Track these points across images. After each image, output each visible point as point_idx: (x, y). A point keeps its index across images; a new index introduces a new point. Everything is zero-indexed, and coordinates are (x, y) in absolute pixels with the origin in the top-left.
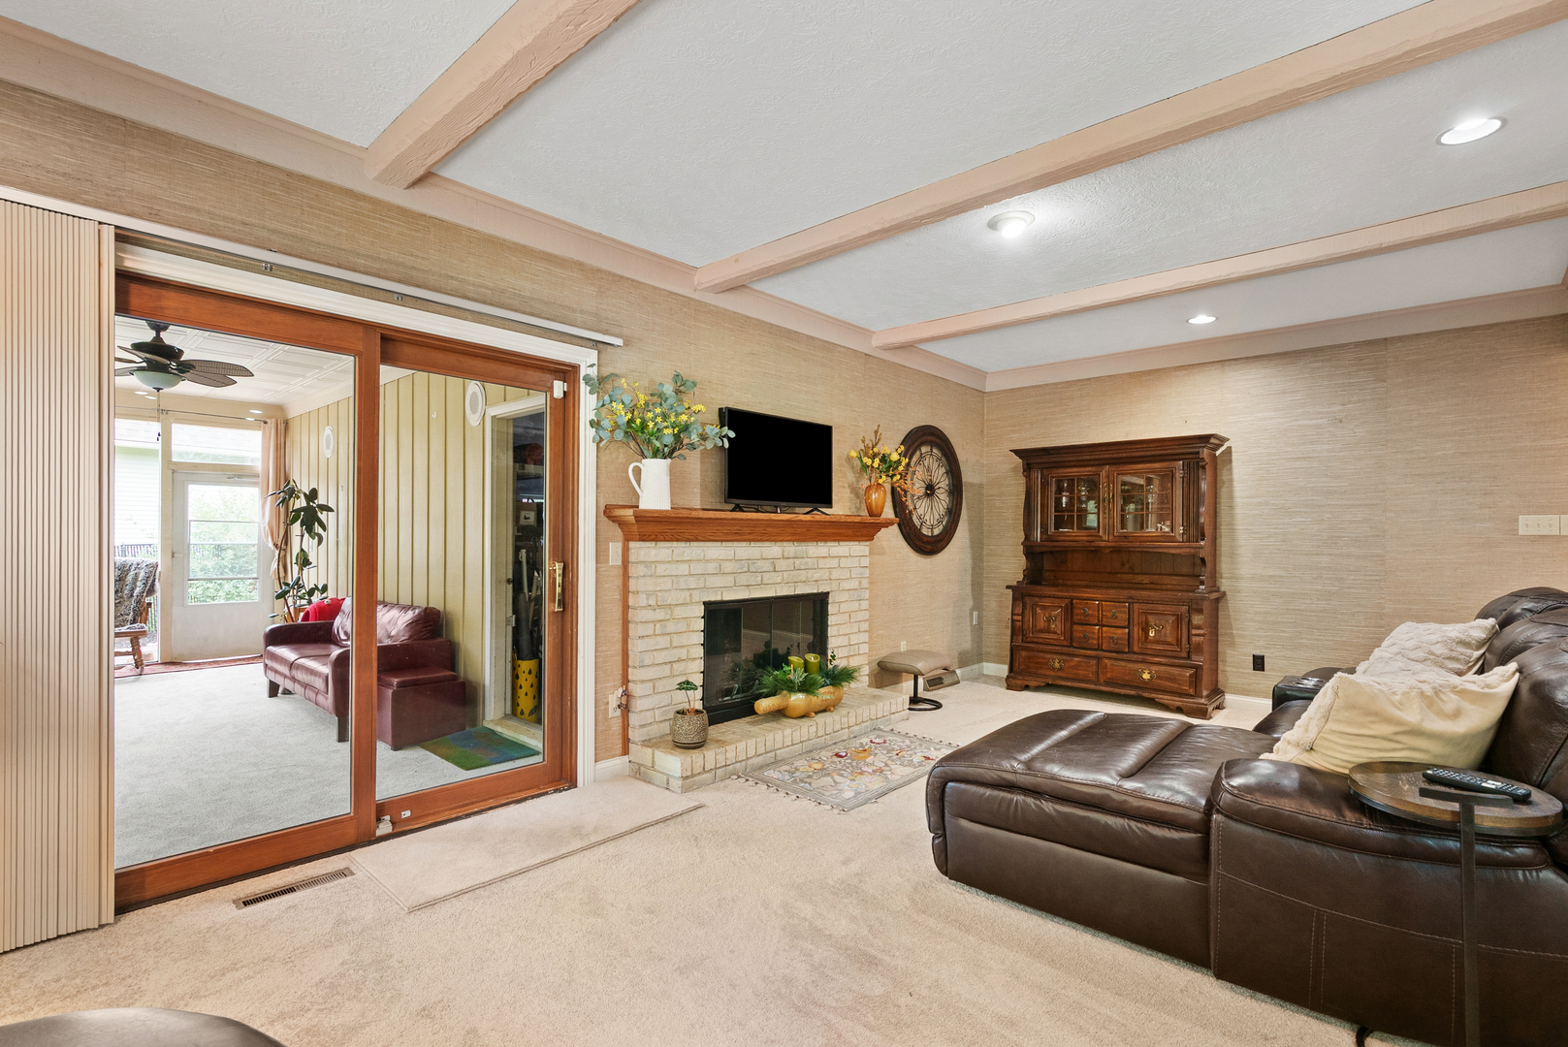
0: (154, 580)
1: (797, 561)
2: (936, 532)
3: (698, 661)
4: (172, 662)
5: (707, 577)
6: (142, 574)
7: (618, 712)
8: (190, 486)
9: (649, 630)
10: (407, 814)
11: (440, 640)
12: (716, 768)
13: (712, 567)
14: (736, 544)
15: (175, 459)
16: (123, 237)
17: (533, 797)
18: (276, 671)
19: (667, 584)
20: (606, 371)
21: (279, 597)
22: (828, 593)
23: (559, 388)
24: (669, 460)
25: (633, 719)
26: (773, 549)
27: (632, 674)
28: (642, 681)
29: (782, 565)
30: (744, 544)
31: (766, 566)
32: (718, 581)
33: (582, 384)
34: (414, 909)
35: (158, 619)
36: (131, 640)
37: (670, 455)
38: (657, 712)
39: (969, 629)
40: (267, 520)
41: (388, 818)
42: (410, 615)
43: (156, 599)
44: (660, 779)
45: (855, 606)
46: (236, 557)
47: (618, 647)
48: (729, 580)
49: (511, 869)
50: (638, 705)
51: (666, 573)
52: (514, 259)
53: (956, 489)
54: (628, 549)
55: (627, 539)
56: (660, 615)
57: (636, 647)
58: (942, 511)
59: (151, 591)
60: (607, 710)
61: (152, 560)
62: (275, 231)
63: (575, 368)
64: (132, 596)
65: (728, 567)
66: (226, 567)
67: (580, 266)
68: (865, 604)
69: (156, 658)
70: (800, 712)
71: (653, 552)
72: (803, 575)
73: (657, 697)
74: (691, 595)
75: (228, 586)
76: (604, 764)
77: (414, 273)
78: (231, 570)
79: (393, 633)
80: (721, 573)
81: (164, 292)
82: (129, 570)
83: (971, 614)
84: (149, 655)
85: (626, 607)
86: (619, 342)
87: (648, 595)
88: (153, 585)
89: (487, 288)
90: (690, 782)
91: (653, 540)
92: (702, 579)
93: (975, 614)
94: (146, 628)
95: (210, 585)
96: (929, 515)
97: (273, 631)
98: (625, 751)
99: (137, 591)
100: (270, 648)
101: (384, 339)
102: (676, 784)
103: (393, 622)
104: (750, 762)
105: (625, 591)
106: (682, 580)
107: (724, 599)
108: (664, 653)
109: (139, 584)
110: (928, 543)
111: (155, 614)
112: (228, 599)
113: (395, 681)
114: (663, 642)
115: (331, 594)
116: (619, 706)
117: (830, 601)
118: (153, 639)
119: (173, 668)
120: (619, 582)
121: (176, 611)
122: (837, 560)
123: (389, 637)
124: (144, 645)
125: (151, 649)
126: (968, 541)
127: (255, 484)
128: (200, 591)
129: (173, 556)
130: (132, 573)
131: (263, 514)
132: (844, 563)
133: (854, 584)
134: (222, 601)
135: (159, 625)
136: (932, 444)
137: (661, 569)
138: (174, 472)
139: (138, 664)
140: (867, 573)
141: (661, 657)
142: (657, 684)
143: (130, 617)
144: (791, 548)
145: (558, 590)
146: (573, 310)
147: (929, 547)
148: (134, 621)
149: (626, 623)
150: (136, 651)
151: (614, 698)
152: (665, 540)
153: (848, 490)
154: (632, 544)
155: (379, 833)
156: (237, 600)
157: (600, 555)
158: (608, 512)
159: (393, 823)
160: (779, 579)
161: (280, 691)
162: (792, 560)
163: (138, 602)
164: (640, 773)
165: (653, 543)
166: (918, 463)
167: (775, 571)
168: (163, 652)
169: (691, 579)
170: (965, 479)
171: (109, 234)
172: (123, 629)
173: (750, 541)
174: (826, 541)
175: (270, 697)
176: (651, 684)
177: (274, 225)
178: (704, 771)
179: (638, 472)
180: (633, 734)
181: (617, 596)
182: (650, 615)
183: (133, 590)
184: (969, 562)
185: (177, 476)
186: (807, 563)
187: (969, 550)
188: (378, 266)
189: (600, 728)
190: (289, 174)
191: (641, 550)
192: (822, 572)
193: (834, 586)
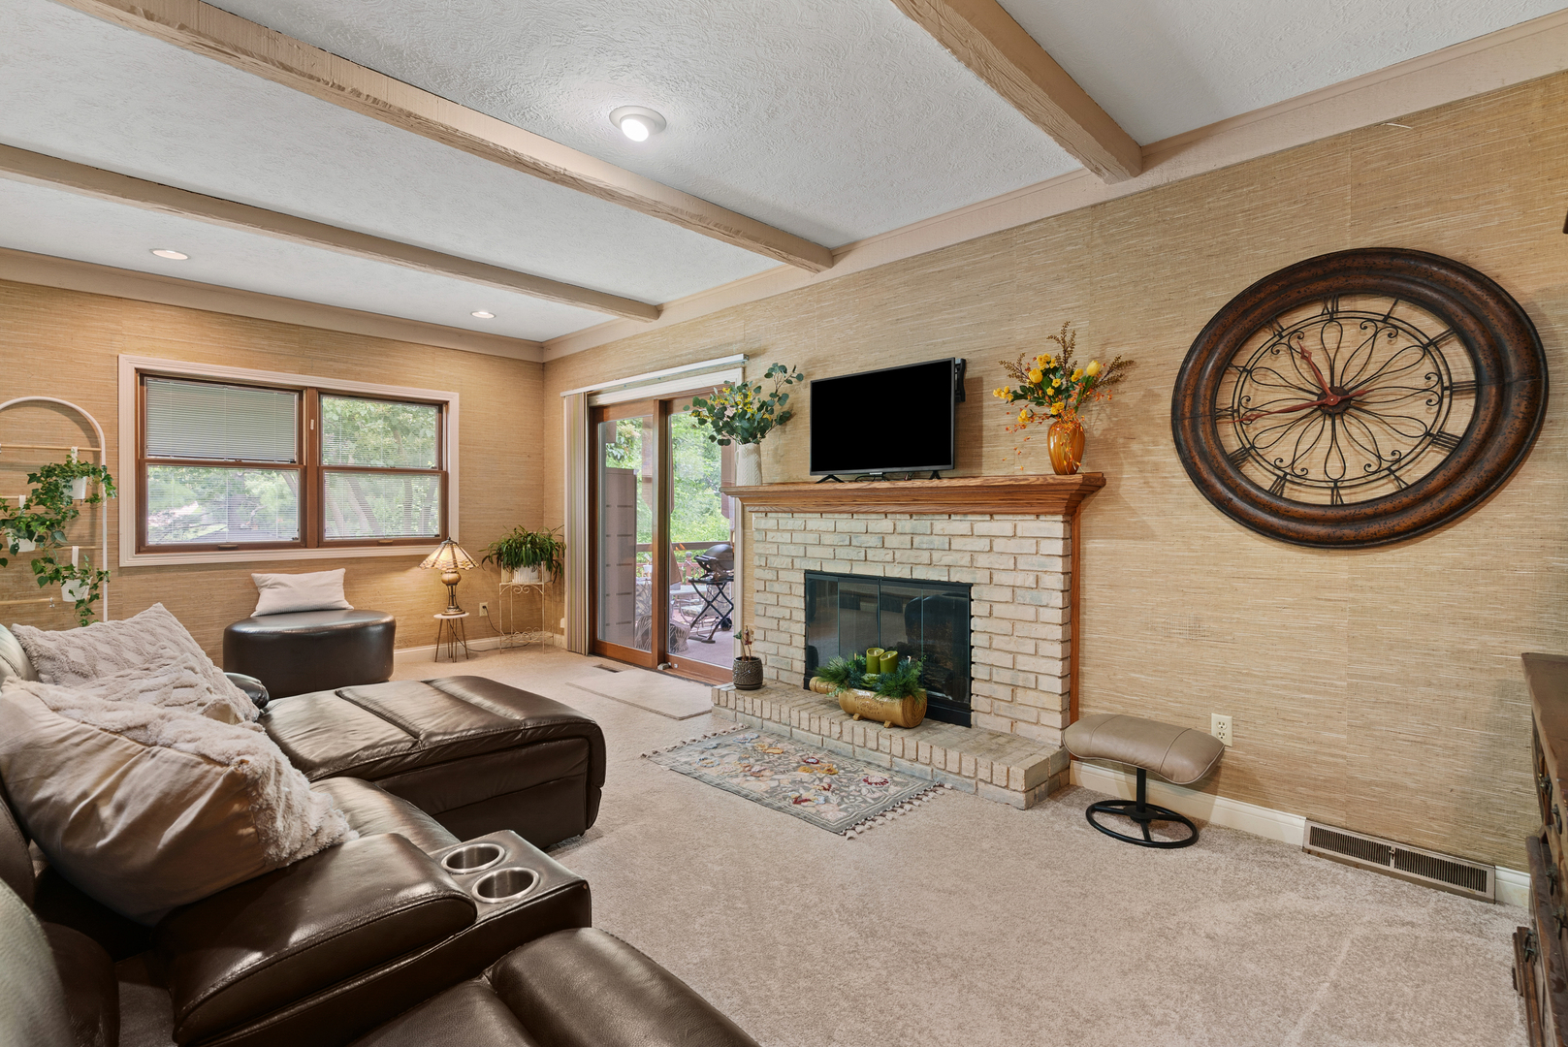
1: (916, 540)
3: (800, 624)
5: (808, 547)
10: (676, 666)
13: (811, 538)
14: (837, 516)
19: (774, 549)
22: (969, 585)
26: (882, 523)
29: (892, 541)
31: (873, 541)
32: (819, 553)
48: (829, 552)
51: (774, 540)
58: (1397, 443)
65: (828, 538)
74: (792, 562)
80: (821, 544)
92: (802, 549)
101: (662, 401)
106: (785, 547)
107: (825, 570)
108: (772, 608)
114: (772, 599)
117: (973, 595)
122: (987, 541)
132: (1000, 544)
136: (1337, 295)
137: (769, 536)
141: (770, 612)
146: (731, 344)
155: (659, 668)
167: (883, 548)
169: (792, 547)
173: (852, 513)
186: (932, 542)
192: (958, 555)
193: (980, 577)
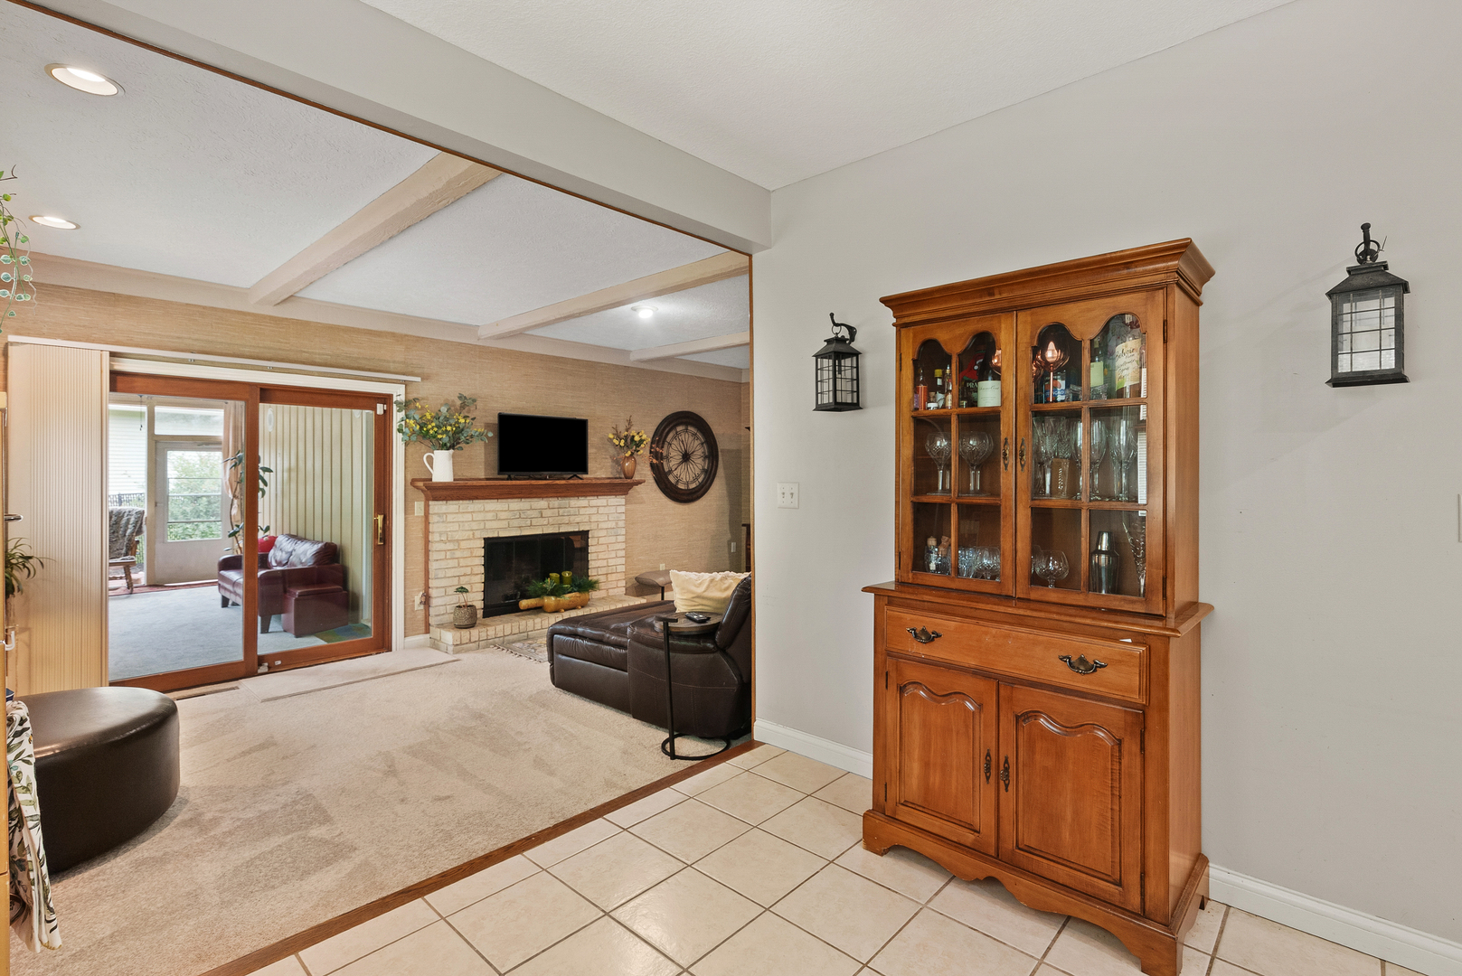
0: (141, 524)
1: (561, 511)
2: (693, 486)
3: (479, 576)
4: (155, 584)
5: (487, 522)
6: (132, 520)
7: (422, 607)
8: (169, 452)
9: (442, 555)
10: (279, 662)
11: (336, 564)
12: (479, 641)
13: (490, 516)
14: (509, 500)
15: (157, 433)
16: (113, 355)
17: (361, 657)
18: (225, 589)
19: (456, 527)
20: (411, 397)
21: (230, 536)
22: (588, 531)
23: (380, 408)
24: (451, 451)
25: (432, 611)
26: (542, 503)
27: (432, 583)
28: (437, 588)
29: (547, 513)
30: (516, 500)
31: (535, 514)
32: (495, 525)
33: (394, 405)
34: (264, 701)
35: (145, 552)
36: (125, 569)
37: (452, 447)
38: (448, 607)
39: (727, 555)
40: (228, 477)
41: (266, 664)
42: (316, 547)
43: (143, 539)
44: (443, 646)
45: (613, 539)
46: (210, 503)
47: (422, 566)
48: (504, 524)
49: (325, 686)
50: (434, 602)
51: (454, 520)
52: (345, 336)
53: (712, 454)
54: (429, 506)
55: (427, 500)
56: (450, 546)
57: (433, 566)
58: (698, 471)
59: (139, 532)
60: (413, 606)
61: (140, 509)
62: (196, 340)
63: (390, 396)
64: (125, 536)
65: (503, 515)
66: (201, 511)
67: (393, 335)
68: (621, 538)
69: (143, 582)
70: (552, 608)
71: (444, 507)
72: (566, 519)
73: (448, 597)
74: (473, 534)
75: (202, 527)
76: (409, 639)
77: (280, 352)
78: (206, 513)
79: (303, 561)
80: (497, 519)
81: (136, 379)
82: (123, 516)
83: (729, 545)
84: (138, 580)
85: (427, 542)
86: (419, 379)
87: (441, 534)
88: (141, 527)
89: (327, 355)
90: (459, 647)
91: (443, 500)
92: (483, 523)
93: (733, 544)
94: (136, 559)
95: (188, 526)
96: (686, 476)
97: (225, 560)
98: (427, 631)
99: (129, 531)
100: (222, 572)
101: (261, 389)
102: (451, 648)
103: (305, 553)
104: (506, 638)
105: (427, 532)
106: (466, 524)
107: (501, 535)
108: (453, 570)
109: (130, 526)
110: (684, 494)
111: (143, 548)
112: (203, 537)
113: (298, 592)
114: (453, 563)
115: (272, 533)
116: (421, 603)
117: (590, 536)
118: (141, 566)
119: (156, 589)
120: (422, 526)
121: (158, 546)
122: (596, 509)
123: (301, 563)
124: (135, 573)
125: (140, 576)
126: (725, 492)
127: (218, 449)
128: (180, 530)
129: (156, 505)
130: (125, 518)
131: (225, 472)
132: (602, 510)
133: (612, 524)
134: (199, 539)
135: (145, 556)
136: (687, 424)
137: (450, 518)
138: (156, 442)
139: (130, 586)
140: (623, 517)
141: (450, 573)
142: (448, 590)
143: (123, 551)
144: (555, 502)
145: (380, 531)
146: (388, 362)
147: (685, 498)
148: (126, 554)
149: (427, 552)
150: (128, 576)
151: (418, 598)
152: (452, 500)
153: (610, 460)
154: (431, 503)
155: (259, 671)
156: (211, 538)
157: (408, 509)
158: (412, 483)
159: (269, 667)
160: (545, 523)
161: (230, 603)
162: (556, 510)
163: (130, 540)
164: (435, 645)
165: (445, 502)
166: (674, 437)
167: (542, 517)
168: (149, 577)
169: (474, 523)
170: (720, 447)
171: (106, 356)
172: (118, 560)
173: (521, 498)
174: (586, 496)
175: (223, 607)
176: (443, 590)
177: (196, 336)
178: (470, 642)
179: (430, 460)
180: (432, 621)
181: (421, 535)
182: (442, 546)
183: (125, 531)
184: (726, 507)
185: (158, 447)
186: (569, 512)
187: (727, 498)
188: (257, 350)
189: (408, 616)
190: (204, 308)
191: (436, 507)
192: (583, 517)
193: (593, 526)
